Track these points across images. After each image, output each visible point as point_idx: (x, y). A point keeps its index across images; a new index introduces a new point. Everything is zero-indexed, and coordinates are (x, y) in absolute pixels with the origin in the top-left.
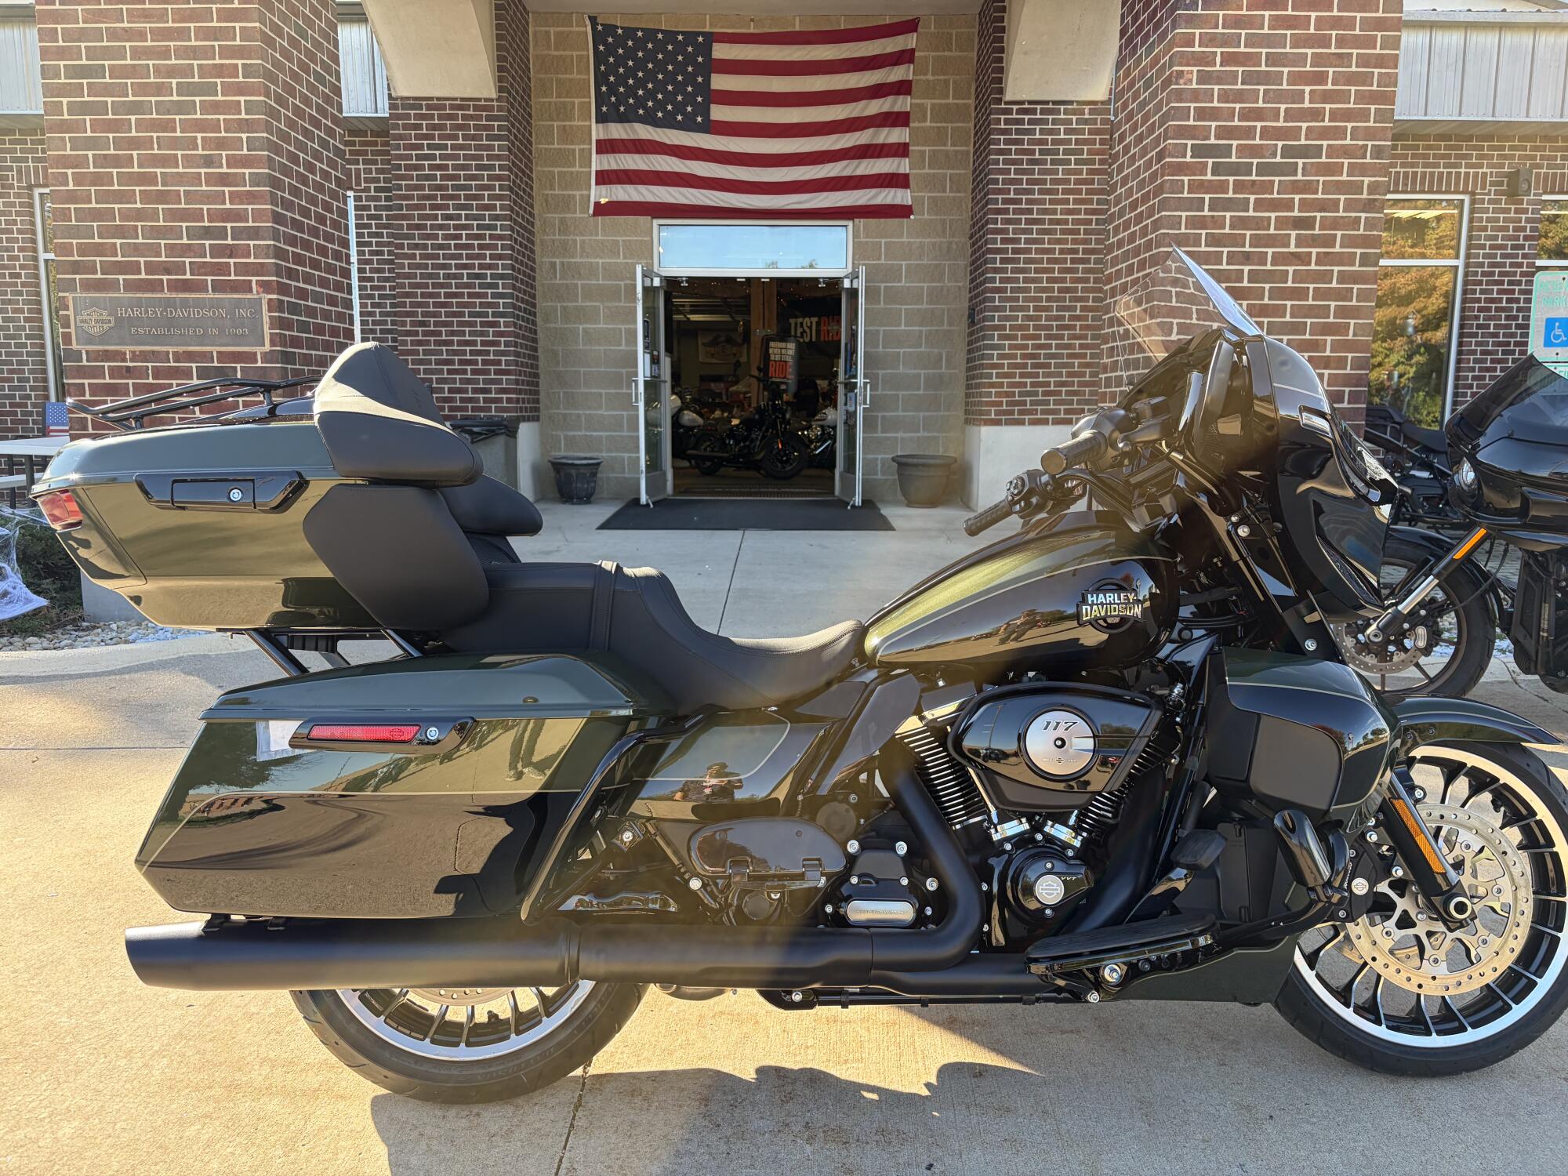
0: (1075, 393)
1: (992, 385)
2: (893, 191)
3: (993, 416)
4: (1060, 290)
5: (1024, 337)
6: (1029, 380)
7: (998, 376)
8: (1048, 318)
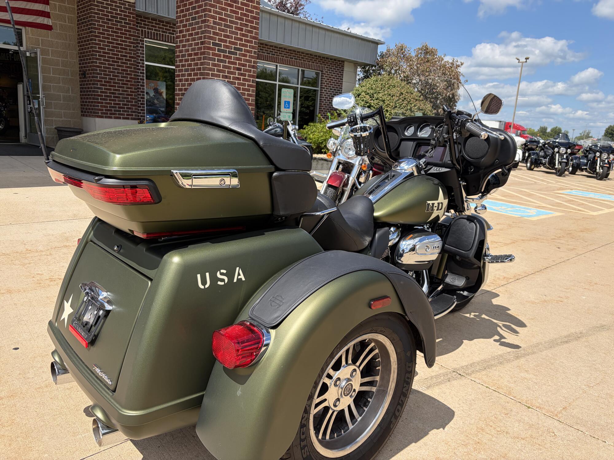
0: (130, 108)
1: (99, 103)
2: (43, 18)
3: (100, 114)
4: (122, 70)
5: (110, 86)
6: (113, 102)
7: (101, 99)
8: (118, 80)
